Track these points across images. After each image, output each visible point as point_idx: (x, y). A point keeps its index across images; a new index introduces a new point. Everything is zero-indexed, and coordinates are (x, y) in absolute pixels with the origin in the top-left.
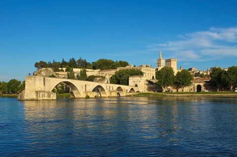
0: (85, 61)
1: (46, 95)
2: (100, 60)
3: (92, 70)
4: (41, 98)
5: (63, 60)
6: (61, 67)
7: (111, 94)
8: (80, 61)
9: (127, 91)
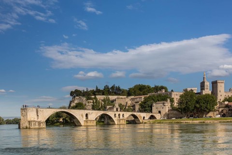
0: (119, 88)
1: (37, 124)
3: (126, 97)
4: (33, 127)
5: (97, 88)
6: (95, 95)
7: (119, 122)
8: (113, 88)
9: (144, 117)
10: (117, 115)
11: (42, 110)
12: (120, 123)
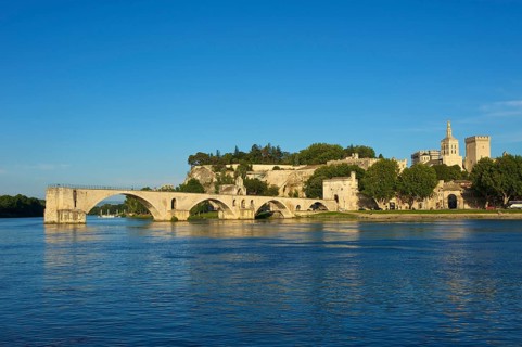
2: (313, 146)
5: (237, 150)
6: (231, 163)
7: (242, 214)
8: (266, 149)
9: (298, 207)
10: (238, 202)
11: (84, 191)
12: (245, 217)
